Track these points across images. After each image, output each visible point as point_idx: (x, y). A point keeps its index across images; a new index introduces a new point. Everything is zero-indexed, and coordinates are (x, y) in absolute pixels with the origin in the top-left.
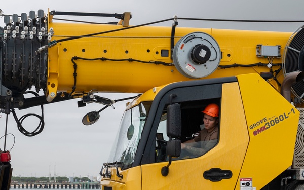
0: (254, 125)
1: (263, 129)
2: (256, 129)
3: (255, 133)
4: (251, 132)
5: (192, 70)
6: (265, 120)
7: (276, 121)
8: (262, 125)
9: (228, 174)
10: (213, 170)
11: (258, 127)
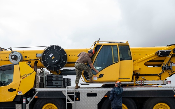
0: (23, 76)
1: (25, 77)
2: (23, 77)
3: (23, 78)
4: (22, 78)
5: (13, 62)
6: (25, 75)
7: (29, 75)
8: (25, 76)
9: (15, 90)
10: (11, 89)
11: (24, 77)
